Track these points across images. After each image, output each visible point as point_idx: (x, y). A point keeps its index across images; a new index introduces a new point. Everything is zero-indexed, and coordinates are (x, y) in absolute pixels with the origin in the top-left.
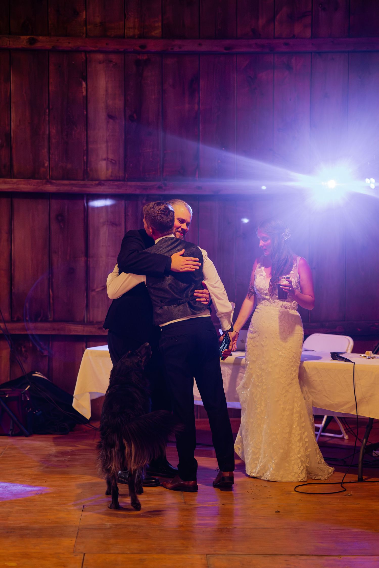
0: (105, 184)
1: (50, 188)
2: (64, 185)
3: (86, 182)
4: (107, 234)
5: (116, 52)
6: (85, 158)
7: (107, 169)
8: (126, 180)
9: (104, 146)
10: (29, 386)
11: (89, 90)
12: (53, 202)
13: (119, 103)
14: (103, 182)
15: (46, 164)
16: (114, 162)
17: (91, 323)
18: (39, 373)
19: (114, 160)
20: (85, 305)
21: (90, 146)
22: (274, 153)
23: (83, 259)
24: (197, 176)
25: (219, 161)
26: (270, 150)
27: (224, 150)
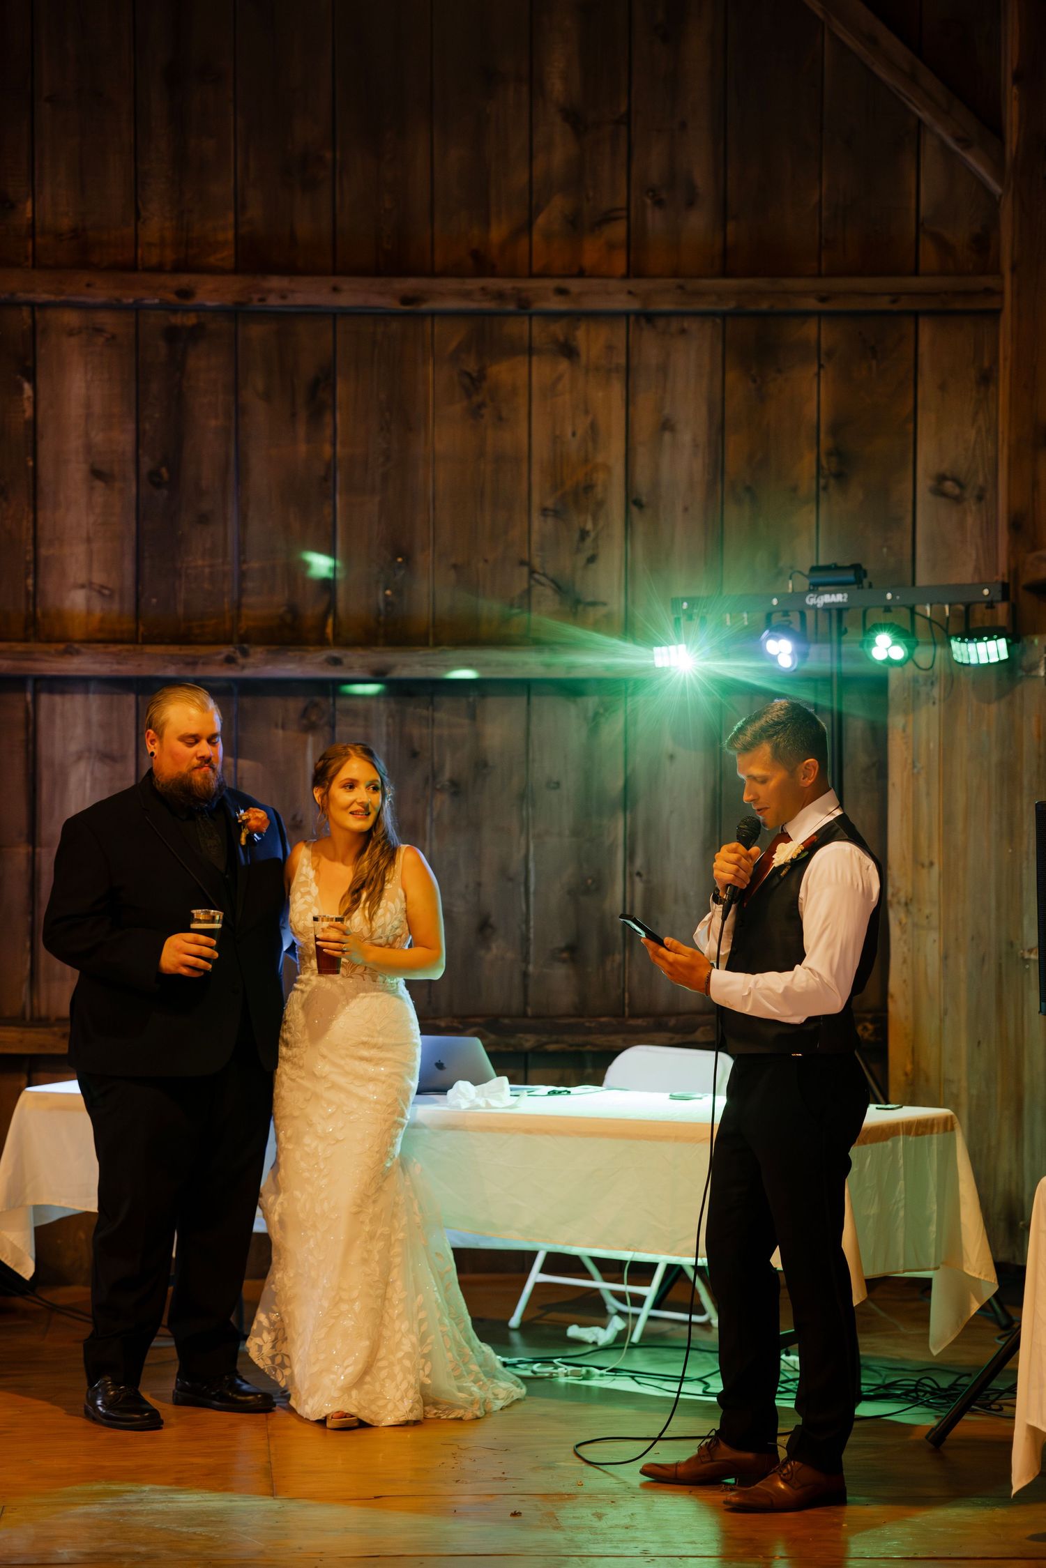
0: (83, 650)
3: (32, 646)
4: (88, 784)
5: (114, 307)
6: (30, 581)
7: (90, 612)
8: (140, 641)
9: (80, 550)
11: (42, 405)
13: (124, 439)
14: (76, 646)
16: (106, 592)
17: (40, 1022)
19: (106, 588)
20: (26, 972)
21: (43, 551)
22: (532, 572)
23: (22, 851)
24: (329, 630)
25: (388, 592)
26: (522, 563)
27: (400, 563)
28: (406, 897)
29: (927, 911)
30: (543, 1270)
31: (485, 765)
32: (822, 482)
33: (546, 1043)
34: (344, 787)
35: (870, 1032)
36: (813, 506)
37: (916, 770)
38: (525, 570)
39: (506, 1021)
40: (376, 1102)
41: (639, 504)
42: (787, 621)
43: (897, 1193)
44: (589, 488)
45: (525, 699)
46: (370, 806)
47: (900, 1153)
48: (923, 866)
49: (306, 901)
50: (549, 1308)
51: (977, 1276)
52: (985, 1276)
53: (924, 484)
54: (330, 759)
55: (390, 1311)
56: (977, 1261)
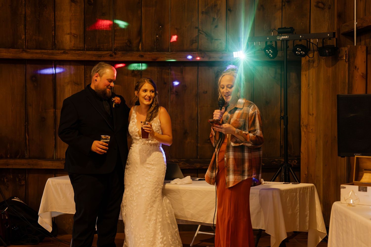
0: (69, 53)
1: (25, 56)
2: (36, 53)
3: (54, 51)
6: (53, 32)
7: (71, 42)
8: (85, 50)
9: (68, 23)
10: (7, 208)
12: (28, 66)
14: (67, 51)
15: (23, 37)
16: (76, 36)
17: (58, 160)
18: (17, 198)
19: (75, 34)
20: (54, 146)
21: (57, 24)
22: (199, 30)
23: (52, 110)
24: (140, 47)
25: (157, 36)
26: (196, 28)
27: (161, 27)
28: (160, 122)
29: (311, 128)
30: (200, 230)
31: (186, 86)
32: (283, 4)
33: (203, 166)
34: (143, 91)
35: (296, 163)
36: (281, 11)
37: (309, 87)
38: (197, 30)
39: (192, 160)
40: (150, 182)
41: (230, 10)
42: (272, 44)
43: (297, 208)
44: (216, 5)
45: (197, 67)
46: (151, 97)
47: (298, 197)
48: (311, 115)
49: (133, 124)
50: (202, 241)
51: (321, 231)
52: (323, 231)
53: (313, 3)
54: (140, 83)
55: (158, 241)
56: (321, 226)
